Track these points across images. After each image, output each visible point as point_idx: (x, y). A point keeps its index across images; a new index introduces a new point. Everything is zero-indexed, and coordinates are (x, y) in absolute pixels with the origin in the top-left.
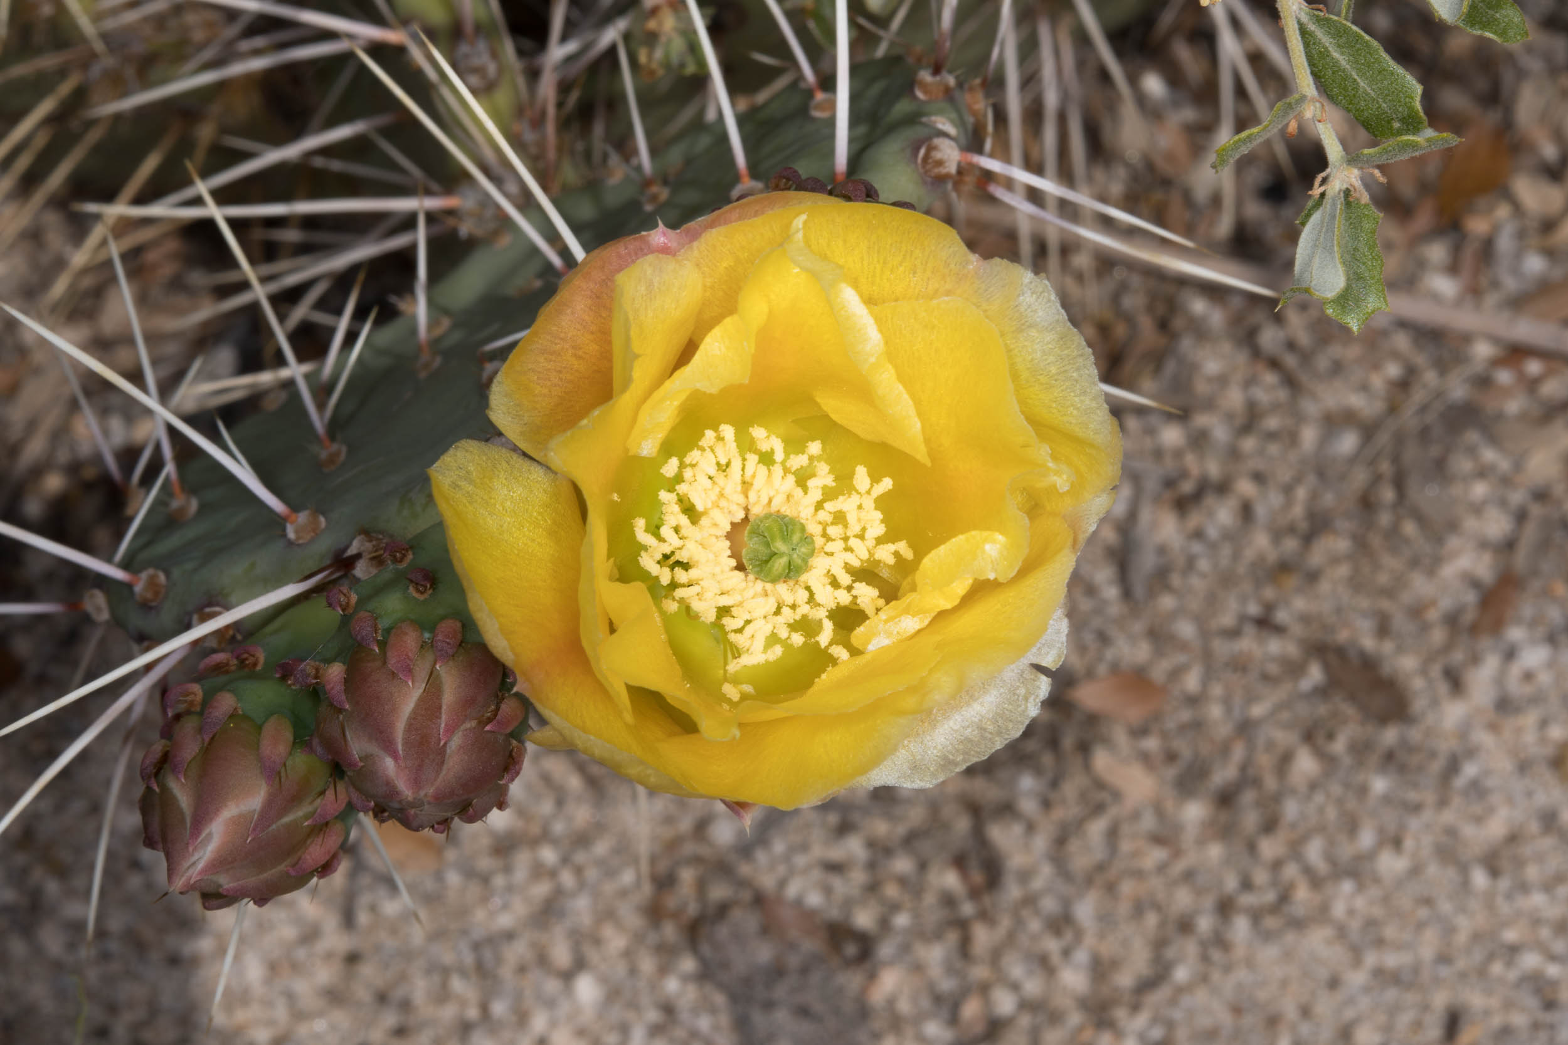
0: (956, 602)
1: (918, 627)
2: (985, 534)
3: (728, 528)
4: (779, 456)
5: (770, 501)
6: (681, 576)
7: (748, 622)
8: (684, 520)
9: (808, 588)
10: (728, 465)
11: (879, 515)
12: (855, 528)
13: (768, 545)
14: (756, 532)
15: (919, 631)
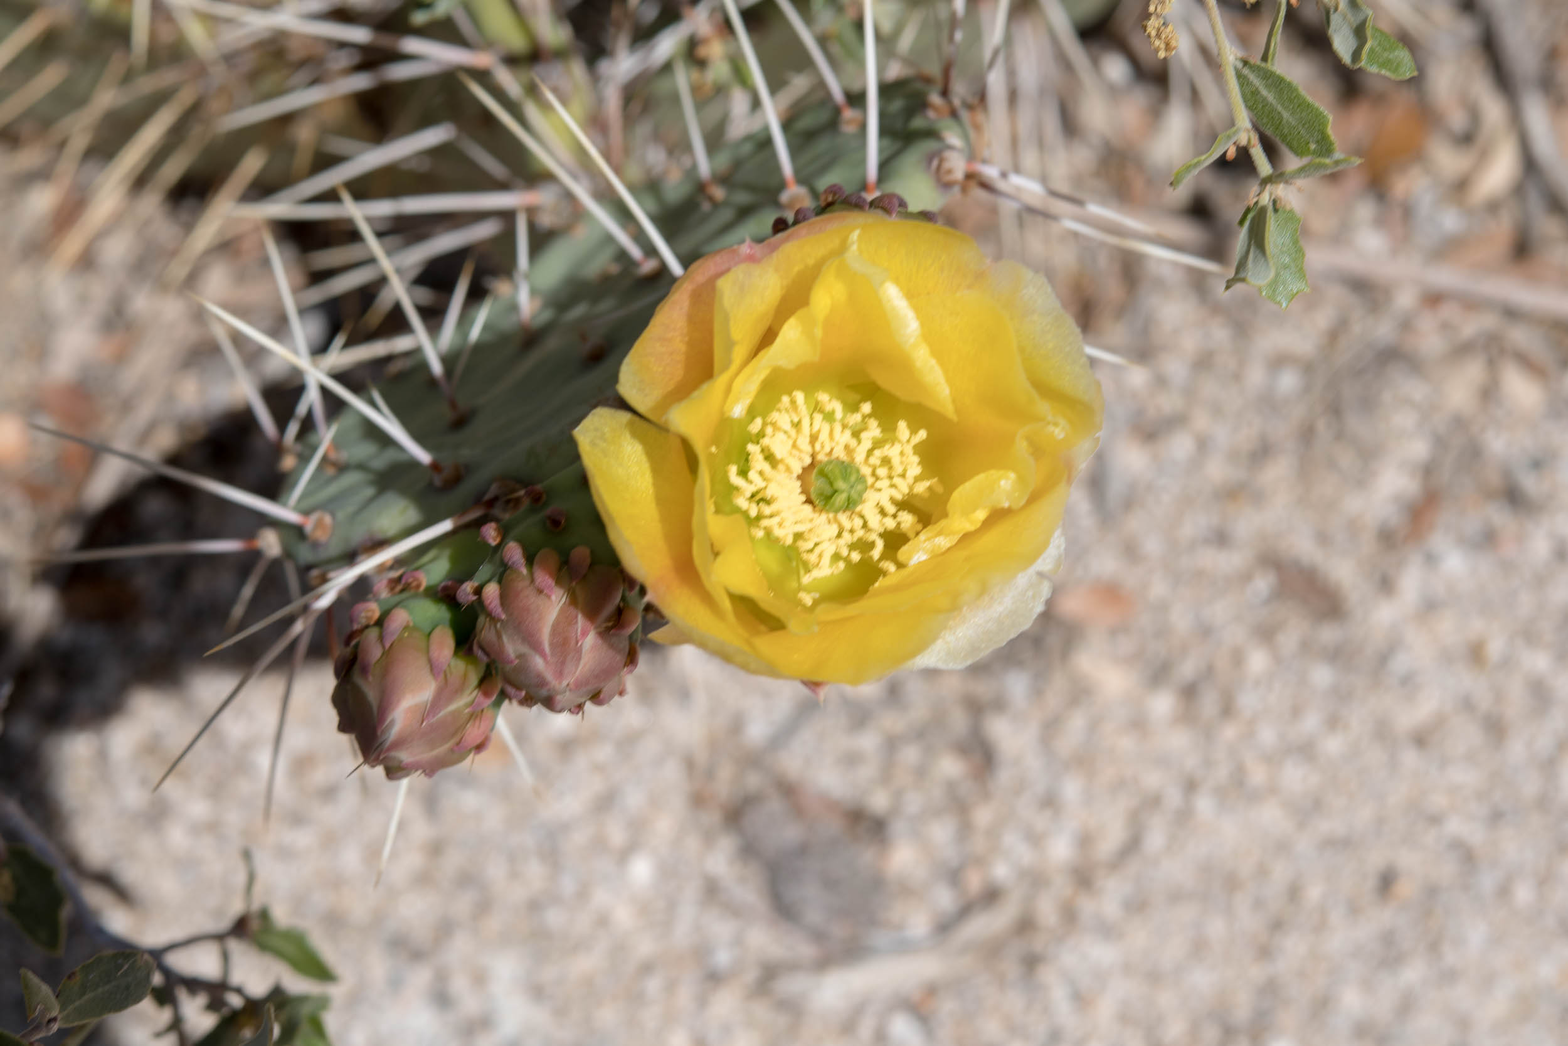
0: (979, 525)
1: (948, 545)
2: (1001, 472)
3: (800, 471)
4: (839, 414)
5: (832, 450)
6: (767, 510)
7: (816, 544)
8: (766, 467)
9: (862, 517)
10: (799, 422)
11: (916, 459)
12: (899, 469)
13: (831, 484)
14: (822, 474)
15: (949, 549)
